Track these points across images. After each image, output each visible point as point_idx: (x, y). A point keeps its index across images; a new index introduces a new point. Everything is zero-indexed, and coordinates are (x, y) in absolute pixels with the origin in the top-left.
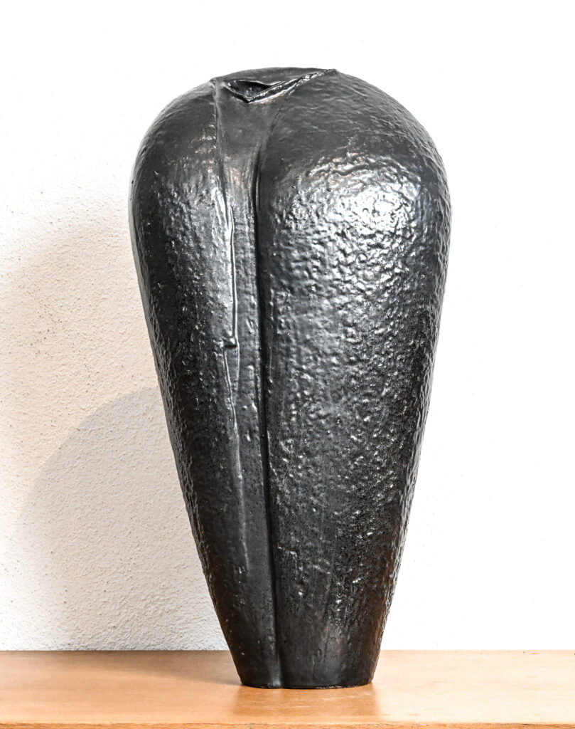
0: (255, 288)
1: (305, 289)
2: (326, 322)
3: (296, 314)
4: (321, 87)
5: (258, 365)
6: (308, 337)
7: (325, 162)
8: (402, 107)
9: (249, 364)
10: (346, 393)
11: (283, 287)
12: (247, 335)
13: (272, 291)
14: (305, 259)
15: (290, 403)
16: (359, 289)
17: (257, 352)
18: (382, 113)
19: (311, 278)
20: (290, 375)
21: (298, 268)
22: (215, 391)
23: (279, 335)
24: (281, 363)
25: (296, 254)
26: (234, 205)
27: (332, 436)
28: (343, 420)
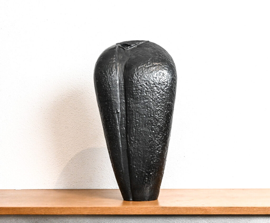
0: (124, 98)
1: (137, 98)
2: (142, 106)
3: (135, 104)
4: (144, 45)
5: (125, 118)
6: (138, 110)
7: (142, 65)
8: (165, 50)
9: (123, 117)
10: (148, 125)
11: (131, 97)
12: (122, 110)
13: (128, 98)
14: (137, 90)
15: (133, 127)
16: (151, 98)
17: (125, 114)
18: (159, 52)
19: (138, 95)
20: (133, 120)
21: (135, 92)
22: (114, 124)
23: (130, 110)
24: (131, 117)
25: (134, 89)
26: (119, 76)
27: (144, 136)
28: (147, 132)
